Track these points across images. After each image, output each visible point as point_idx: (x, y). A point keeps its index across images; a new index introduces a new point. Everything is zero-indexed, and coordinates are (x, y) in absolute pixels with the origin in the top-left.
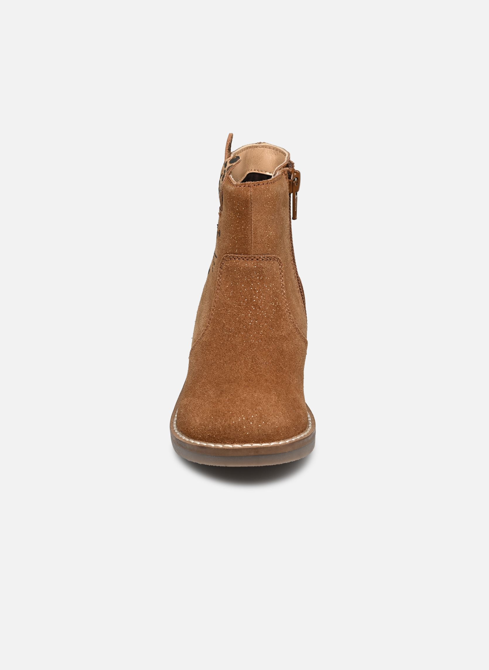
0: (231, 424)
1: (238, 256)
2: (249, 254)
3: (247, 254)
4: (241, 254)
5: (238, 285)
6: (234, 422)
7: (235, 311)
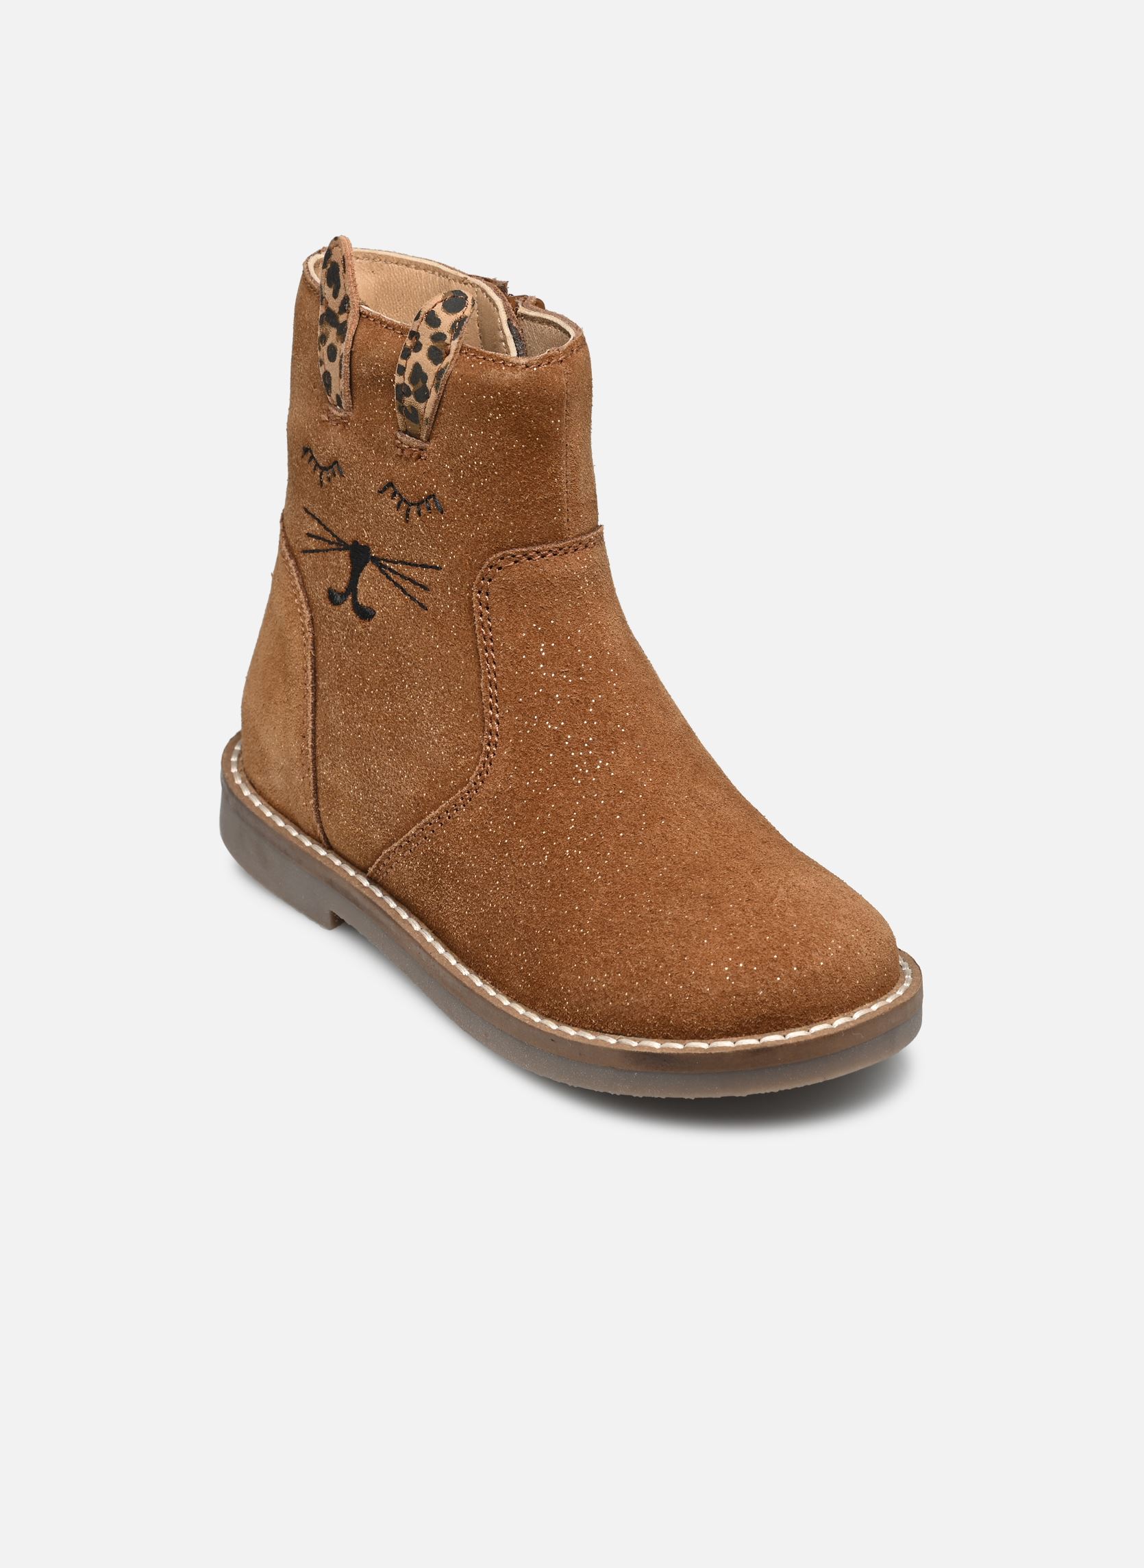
0: (819, 970)
1: (537, 548)
2: (566, 539)
3: (562, 539)
4: (545, 543)
5: (554, 624)
6: (822, 963)
7: (575, 691)
